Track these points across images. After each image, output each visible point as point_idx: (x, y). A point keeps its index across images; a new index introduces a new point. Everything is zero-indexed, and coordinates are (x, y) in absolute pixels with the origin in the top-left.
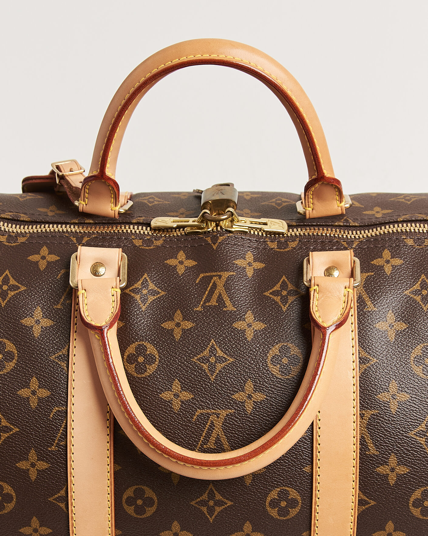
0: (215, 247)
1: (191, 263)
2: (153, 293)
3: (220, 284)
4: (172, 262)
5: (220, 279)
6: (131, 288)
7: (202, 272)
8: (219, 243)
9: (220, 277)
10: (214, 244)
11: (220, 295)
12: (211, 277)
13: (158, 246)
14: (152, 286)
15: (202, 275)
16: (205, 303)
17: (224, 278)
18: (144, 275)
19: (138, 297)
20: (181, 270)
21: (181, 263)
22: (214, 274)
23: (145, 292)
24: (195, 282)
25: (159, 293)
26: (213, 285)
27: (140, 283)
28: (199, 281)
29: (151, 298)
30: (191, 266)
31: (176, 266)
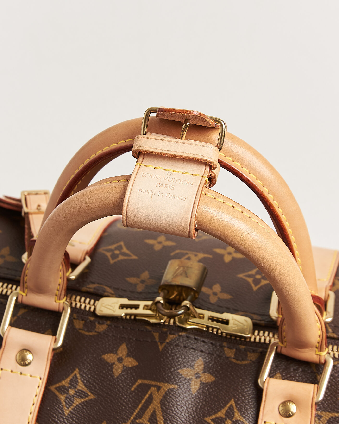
0: (161, 348)
1: (130, 362)
2: (81, 394)
3: (157, 397)
4: (110, 358)
5: (158, 392)
6: (57, 385)
7: (141, 378)
8: (167, 343)
9: (159, 388)
10: (161, 343)
11: (154, 411)
12: (149, 387)
13: (99, 333)
14: (81, 386)
15: (139, 382)
16: (135, 418)
17: (162, 392)
18: (75, 370)
19: (62, 398)
20: (118, 370)
21: (120, 360)
22: (153, 383)
23: (72, 392)
24: (130, 389)
25: (87, 395)
26: (149, 397)
27: (68, 379)
28: (135, 389)
29: (77, 401)
30: (130, 366)
31: (114, 363)
